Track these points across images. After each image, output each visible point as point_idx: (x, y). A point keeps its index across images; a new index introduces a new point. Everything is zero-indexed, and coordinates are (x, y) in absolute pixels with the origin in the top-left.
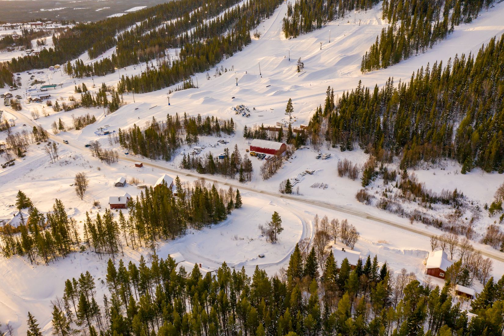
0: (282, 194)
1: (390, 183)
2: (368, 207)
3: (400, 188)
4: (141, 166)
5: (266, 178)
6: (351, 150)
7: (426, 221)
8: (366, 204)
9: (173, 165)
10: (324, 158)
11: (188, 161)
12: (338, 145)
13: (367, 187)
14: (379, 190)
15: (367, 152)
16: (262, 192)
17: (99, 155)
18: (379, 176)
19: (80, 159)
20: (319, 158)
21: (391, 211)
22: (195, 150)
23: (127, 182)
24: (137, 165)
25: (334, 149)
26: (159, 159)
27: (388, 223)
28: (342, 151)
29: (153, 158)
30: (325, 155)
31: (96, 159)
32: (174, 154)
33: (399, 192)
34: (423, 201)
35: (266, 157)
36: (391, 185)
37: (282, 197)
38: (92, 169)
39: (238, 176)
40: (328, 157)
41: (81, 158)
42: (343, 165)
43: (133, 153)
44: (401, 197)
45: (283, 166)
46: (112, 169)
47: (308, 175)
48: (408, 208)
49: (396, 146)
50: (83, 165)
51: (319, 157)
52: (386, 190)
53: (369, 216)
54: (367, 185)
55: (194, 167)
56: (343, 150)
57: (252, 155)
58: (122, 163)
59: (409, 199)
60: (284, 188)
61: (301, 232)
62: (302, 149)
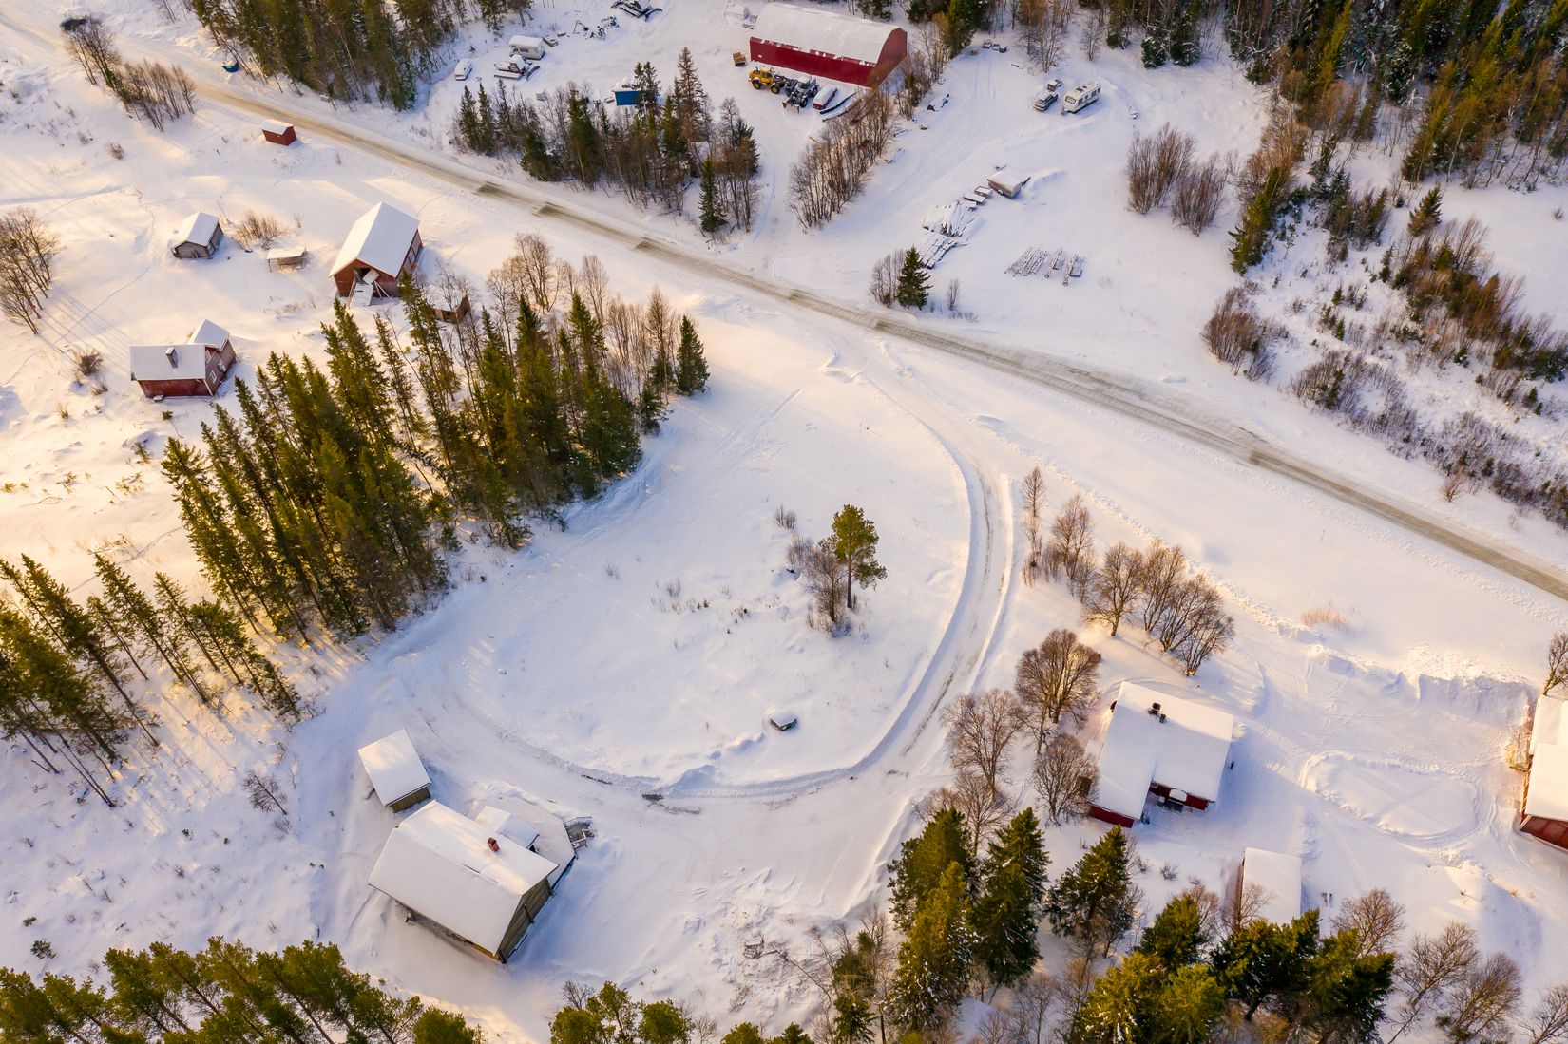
0: (881, 311)
1: (1355, 255)
2: (1257, 390)
3: (1399, 283)
4: (288, 138)
5: (816, 217)
6: (1189, 64)
7: (1509, 485)
8: (1249, 375)
9: (423, 133)
10: (1073, 107)
11: (485, 117)
12: (1137, 36)
13: (1254, 274)
14: (1304, 290)
15: (1258, 76)
16: (796, 297)
17: (112, 79)
18: (1309, 214)
19: (41, 99)
20: (1046, 108)
21: (1358, 420)
22: (517, 59)
23: (229, 232)
24: (271, 137)
25: (1116, 54)
26: (367, 99)
27: (1344, 492)
28: (1148, 66)
29: (339, 92)
30: (1078, 96)
31: (104, 97)
32: (430, 72)
33: (1396, 305)
34: (1502, 361)
35: (820, 98)
36: (1362, 267)
37: (882, 326)
38: (91, 148)
39: (693, 198)
40: (1089, 103)
41: (44, 92)
42: (1153, 159)
43: (256, 68)
44: (1404, 336)
45: (891, 148)
46: (169, 150)
47: (999, 201)
48: (1432, 401)
49: (1397, 57)
50: (53, 130)
51: (1049, 104)
52: (1338, 293)
53: (1262, 448)
54: (1255, 260)
55: (513, 145)
56: (1153, 59)
57: (758, 85)
58: (212, 120)
59: (1435, 348)
60: (892, 281)
61: (964, 550)
62: (974, 53)
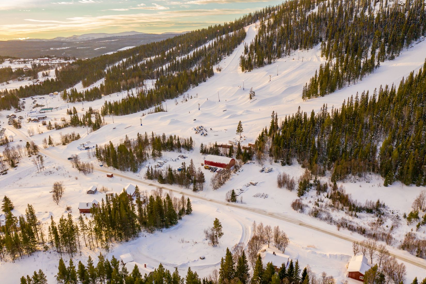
0: (228, 203)
1: (322, 194)
2: (302, 215)
3: (330, 198)
4: (112, 176)
5: (215, 188)
6: (290, 165)
7: (351, 228)
8: (300, 212)
9: (138, 176)
10: (267, 171)
11: (152, 173)
12: (280, 161)
13: (302, 197)
14: (312, 200)
15: (303, 167)
16: (211, 200)
17: (77, 166)
18: (313, 188)
19: (62, 170)
20: (262, 172)
21: (321, 219)
22: (159, 164)
23: (98, 190)
24: (108, 176)
25: (276, 164)
26: (128, 171)
27: (318, 229)
28: (282, 166)
29: (123, 170)
30: (268, 169)
31: (76, 170)
32: (141, 166)
33: (330, 201)
34: (350, 210)
35: (217, 170)
36: (323, 196)
37: (227, 205)
38: (71, 178)
39: (192, 186)
40: (270, 171)
41: (63, 169)
42: (282, 178)
43: (107, 166)
44: (331, 206)
45: (231, 178)
46: (87, 178)
47: (252, 186)
48: (336, 216)
49: (328, 162)
50: (64, 175)
51: (262, 171)
52: (318, 200)
53: (302, 223)
54: (302, 195)
55: (156, 178)
56: (283, 164)
57: (206, 168)
58: (96, 174)
59: (337, 208)
60: (230, 197)
61: (241, 236)
62: (248, 163)
